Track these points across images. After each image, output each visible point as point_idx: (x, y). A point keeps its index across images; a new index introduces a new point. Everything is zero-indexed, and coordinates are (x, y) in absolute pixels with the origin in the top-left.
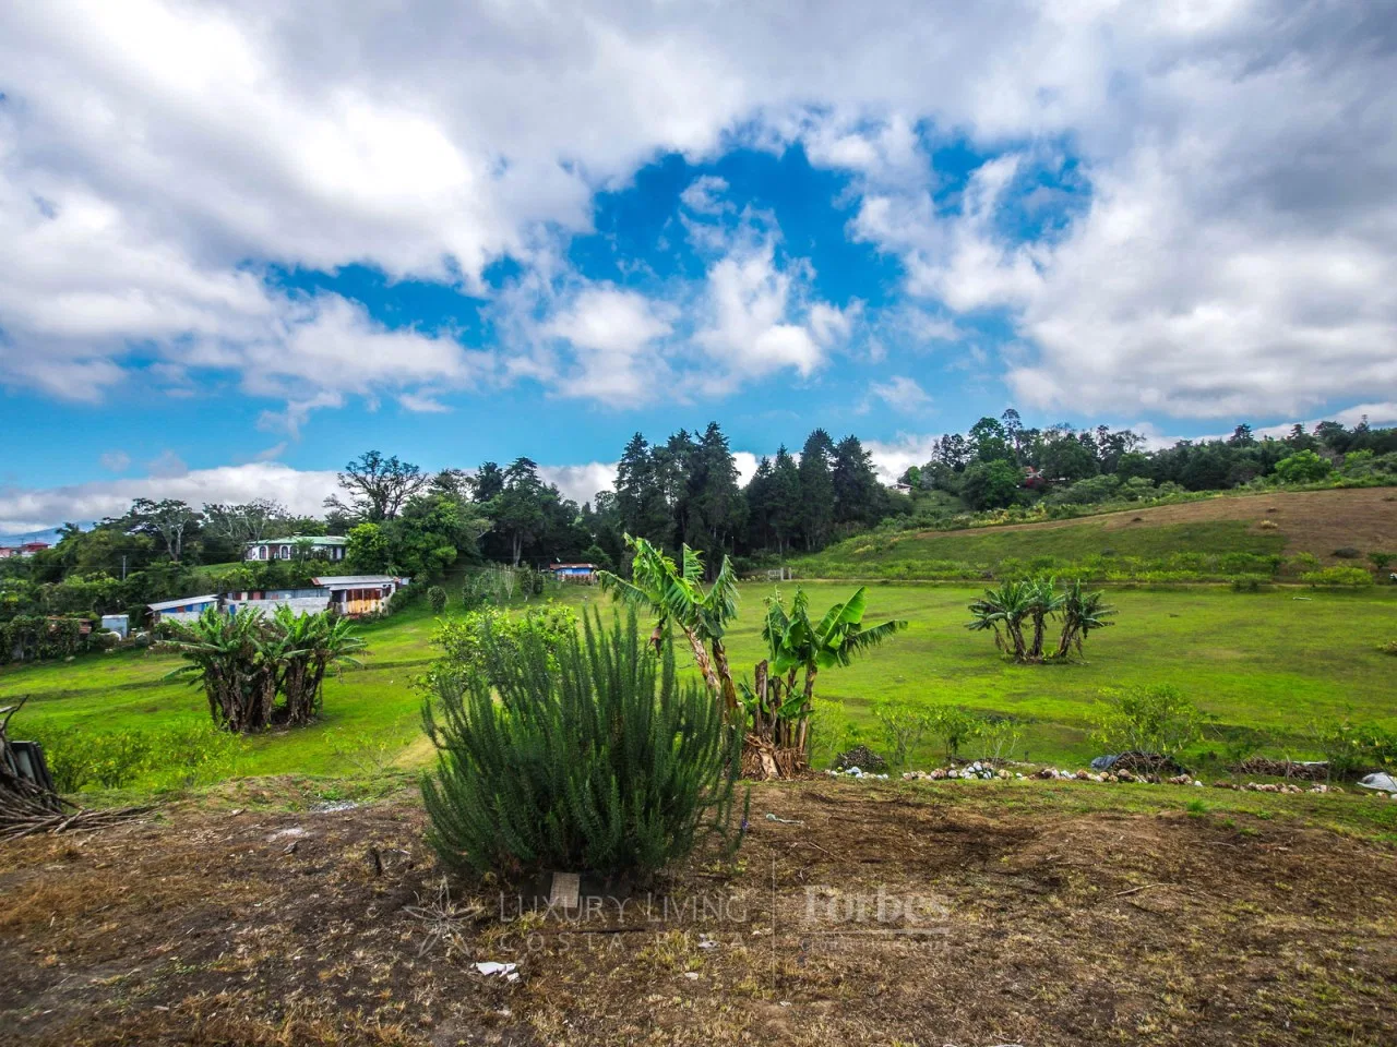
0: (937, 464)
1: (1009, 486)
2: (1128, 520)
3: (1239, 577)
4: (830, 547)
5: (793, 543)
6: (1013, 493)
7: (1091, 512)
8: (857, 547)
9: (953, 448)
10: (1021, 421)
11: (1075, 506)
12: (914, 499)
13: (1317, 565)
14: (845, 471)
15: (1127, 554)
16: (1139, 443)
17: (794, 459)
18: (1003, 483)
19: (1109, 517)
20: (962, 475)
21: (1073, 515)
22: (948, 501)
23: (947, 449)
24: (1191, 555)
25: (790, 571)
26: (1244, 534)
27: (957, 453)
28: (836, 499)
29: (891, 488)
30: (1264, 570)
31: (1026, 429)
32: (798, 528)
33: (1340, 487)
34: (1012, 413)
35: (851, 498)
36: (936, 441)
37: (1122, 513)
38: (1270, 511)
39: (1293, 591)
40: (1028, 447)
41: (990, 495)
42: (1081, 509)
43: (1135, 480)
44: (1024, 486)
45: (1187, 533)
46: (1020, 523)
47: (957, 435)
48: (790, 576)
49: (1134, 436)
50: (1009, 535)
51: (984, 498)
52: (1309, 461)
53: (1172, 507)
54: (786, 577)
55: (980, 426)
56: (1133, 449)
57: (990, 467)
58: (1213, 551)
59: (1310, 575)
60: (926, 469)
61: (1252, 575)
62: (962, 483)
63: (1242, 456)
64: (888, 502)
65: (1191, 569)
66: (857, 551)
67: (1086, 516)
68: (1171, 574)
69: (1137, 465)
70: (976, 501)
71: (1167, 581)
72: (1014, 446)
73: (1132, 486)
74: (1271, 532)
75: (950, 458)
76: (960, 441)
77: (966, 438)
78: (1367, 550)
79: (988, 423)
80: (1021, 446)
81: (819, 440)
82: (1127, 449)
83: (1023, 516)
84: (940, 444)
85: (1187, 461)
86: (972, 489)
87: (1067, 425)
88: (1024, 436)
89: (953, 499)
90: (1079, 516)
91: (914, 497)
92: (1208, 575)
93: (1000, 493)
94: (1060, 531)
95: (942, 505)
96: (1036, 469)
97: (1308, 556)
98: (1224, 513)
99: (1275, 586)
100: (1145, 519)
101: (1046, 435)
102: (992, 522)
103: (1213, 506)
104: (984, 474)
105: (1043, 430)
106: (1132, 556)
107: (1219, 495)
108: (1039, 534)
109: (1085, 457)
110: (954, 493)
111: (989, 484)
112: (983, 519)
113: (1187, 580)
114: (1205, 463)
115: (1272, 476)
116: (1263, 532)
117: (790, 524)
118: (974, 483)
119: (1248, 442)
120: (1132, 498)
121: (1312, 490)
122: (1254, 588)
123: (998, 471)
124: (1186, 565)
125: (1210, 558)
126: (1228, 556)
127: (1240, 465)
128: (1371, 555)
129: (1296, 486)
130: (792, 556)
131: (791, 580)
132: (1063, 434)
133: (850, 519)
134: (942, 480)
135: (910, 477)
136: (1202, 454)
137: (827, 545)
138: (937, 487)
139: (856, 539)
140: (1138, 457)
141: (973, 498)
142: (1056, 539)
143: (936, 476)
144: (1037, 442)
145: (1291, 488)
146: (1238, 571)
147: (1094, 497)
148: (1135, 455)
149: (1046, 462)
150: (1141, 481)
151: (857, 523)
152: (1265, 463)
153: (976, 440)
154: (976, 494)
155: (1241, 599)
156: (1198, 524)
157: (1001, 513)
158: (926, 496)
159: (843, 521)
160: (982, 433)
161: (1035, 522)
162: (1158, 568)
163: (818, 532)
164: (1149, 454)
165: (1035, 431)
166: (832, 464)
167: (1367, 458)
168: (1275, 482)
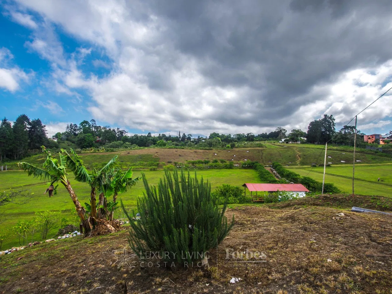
0: (68, 133)
1: (92, 142)
2: (126, 153)
3: (151, 167)
4: (26, 158)
5: (7, 156)
6: (93, 144)
7: (117, 150)
8: (38, 158)
9: (74, 128)
10: (96, 123)
11: (113, 149)
12: (59, 143)
13: (165, 165)
14: (34, 131)
15: (127, 162)
16: (126, 134)
17: (11, 124)
18: (90, 140)
19: (122, 152)
20: (77, 137)
21: (112, 151)
22: (71, 144)
23: (72, 128)
24: (142, 162)
25: (7, 167)
26: (152, 157)
27: (75, 130)
28: (29, 141)
29: (50, 138)
30: (156, 166)
31: (97, 126)
32: (11, 150)
33: (168, 148)
34: (93, 120)
35: (36, 141)
36: (68, 125)
37: (125, 151)
38: (157, 152)
39: (161, 170)
40: (97, 131)
41: (86, 144)
42: (114, 149)
43: (127, 143)
44: (96, 142)
45: (140, 157)
46: (98, 152)
47: (75, 124)
48: (6, 169)
49: (125, 132)
50: (94, 156)
51: (83, 144)
52: (163, 142)
53: (137, 150)
54: (4, 169)
55: (83, 123)
56: (125, 135)
57: (86, 135)
58: (146, 161)
59: (164, 167)
60: (63, 134)
61: (154, 167)
62: (76, 139)
63: (149, 139)
64: (48, 143)
65: (142, 166)
66: (39, 160)
67: (116, 151)
68: (137, 167)
69: (126, 139)
70: (81, 145)
71: (136, 169)
72: (93, 130)
73: (126, 144)
74: (157, 157)
75: (72, 131)
76: (76, 126)
77: (78, 126)
78: (173, 162)
79: (86, 122)
80: (95, 131)
81: (23, 119)
82: (124, 135)
83: (98, 150)
84: (69, 126)
85: (138, 139)
86: (79, 142)
87: (109, 126)
88: (96, 128)
89: (73, 144)
90: (114, 151)
91: (59, 142)
92: (145, 167)
93: (89, 143)
94: (109, 155)
95: (69, 146)
96: (99, 137)
97: (164, 163)
98: (147, 152)
99: (158, 169)
100: (130, 153)
101: (103, 128)
102: (89, 152)
103: (145, 151)
104: (84, 137)
105: (102, 127)
106: (128, 162)
107: (146, 148)
108: (103, 156)
109: (114, 136)
110: (73, 142)
111: (85, 140)
112: (86, 151)
113: (141, 168)
114: (142, 140)
115: (156, 145)
116: (155, 157)
117: (8, 149)
118: (80, 140)
119: (150, 136)
120: (126, 147)
121: (164, 148)
122: (154, 170)
123: (88, 137)
124: (140, 164)
125: (145, 163)
126: (149, 163)
127: (149, 141)
128: (174, 162)
129: (160, 147)
130: (7, 161)
131: (6, 171)
132: (108, 129)
133: (35, 148)
134: (69, 138)
135: (57, 136)
136: (141, 138)
137: (24, 157)
138: (67, 140)
139: (38, 155)
140: (127, 137)
141: (80, 144)
142: (108, 157)
143: (67, 136)
144: (100, 130)
145: (160, 148)
146: (151, 166)
147: (117, 146)
148: (125, 136)
149: (103, 136)
150: (128, 143)
151: (38, 150)
152: (154, 142)
153: (81, 127)
154: (81, 143)
155: (152, 172)
156: (142, 155)
157: (92, 149)
158: (63, 142)
159: (32, 149)
160: (84, 125)
161: (102, 152)
162: (134, 165)
163: (21, 152)
164: (129, 137)
165: (100, 127)
166: (28, 128)
167: (171, 142)
168: (157, 146)
